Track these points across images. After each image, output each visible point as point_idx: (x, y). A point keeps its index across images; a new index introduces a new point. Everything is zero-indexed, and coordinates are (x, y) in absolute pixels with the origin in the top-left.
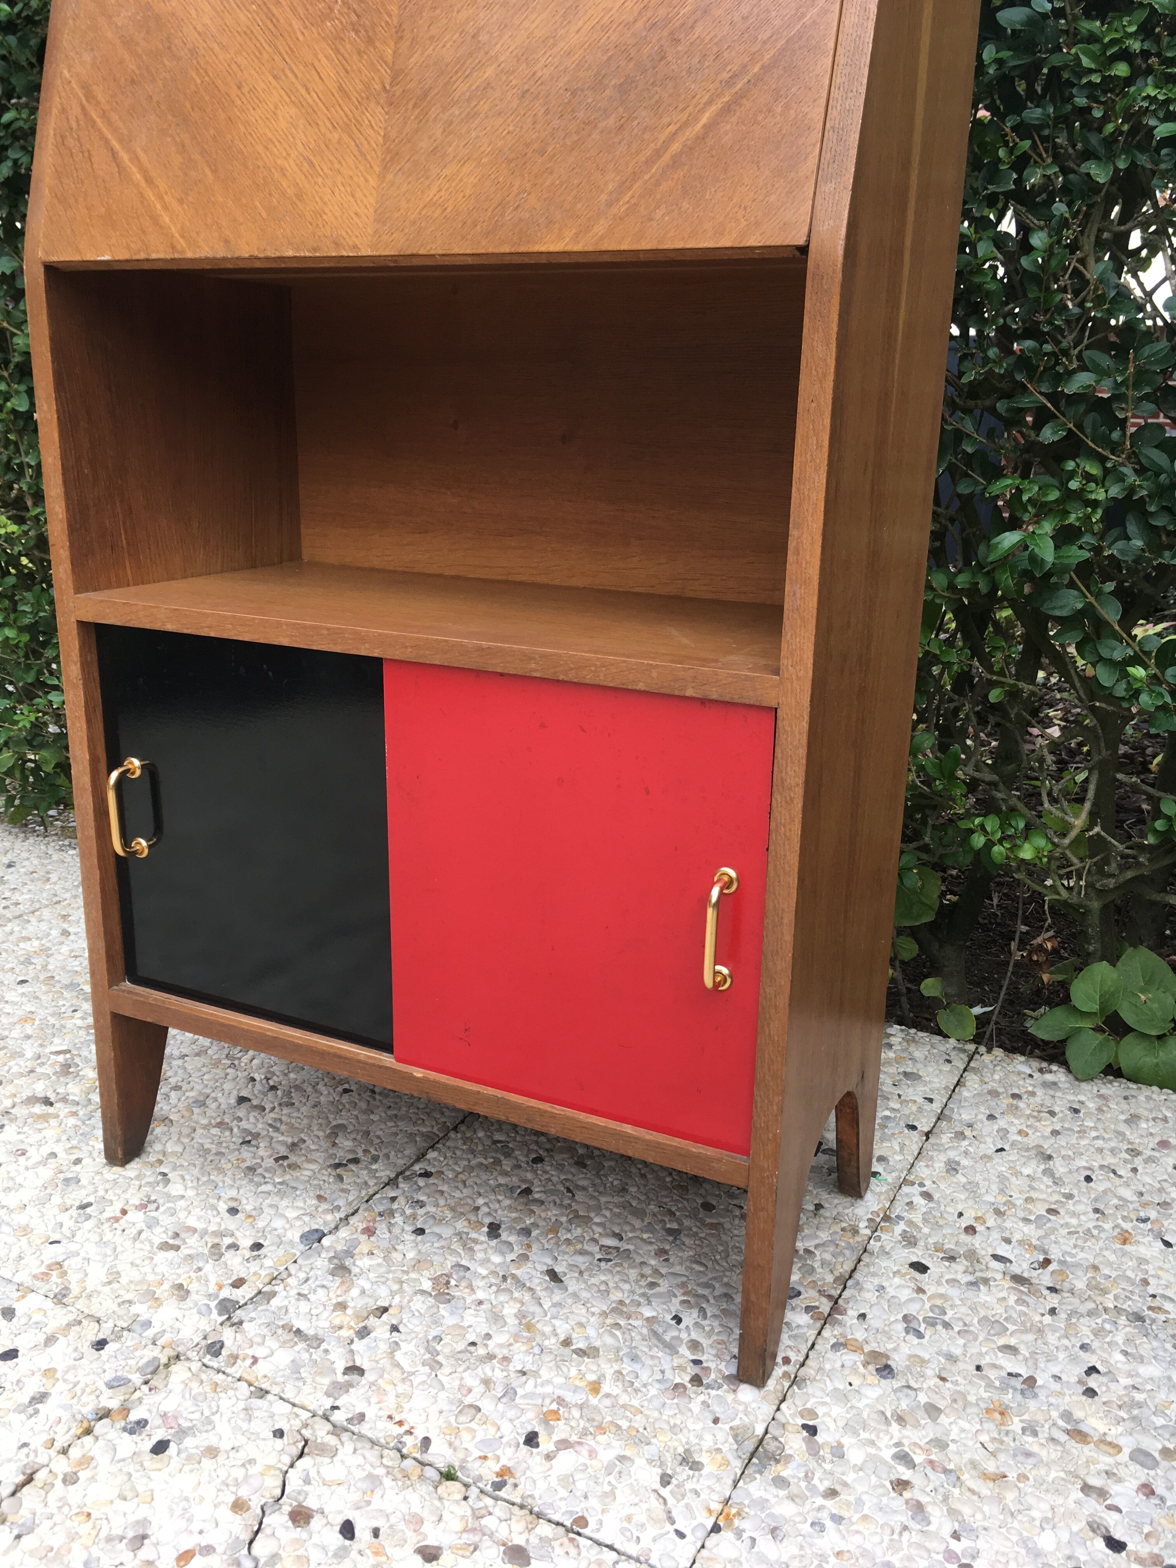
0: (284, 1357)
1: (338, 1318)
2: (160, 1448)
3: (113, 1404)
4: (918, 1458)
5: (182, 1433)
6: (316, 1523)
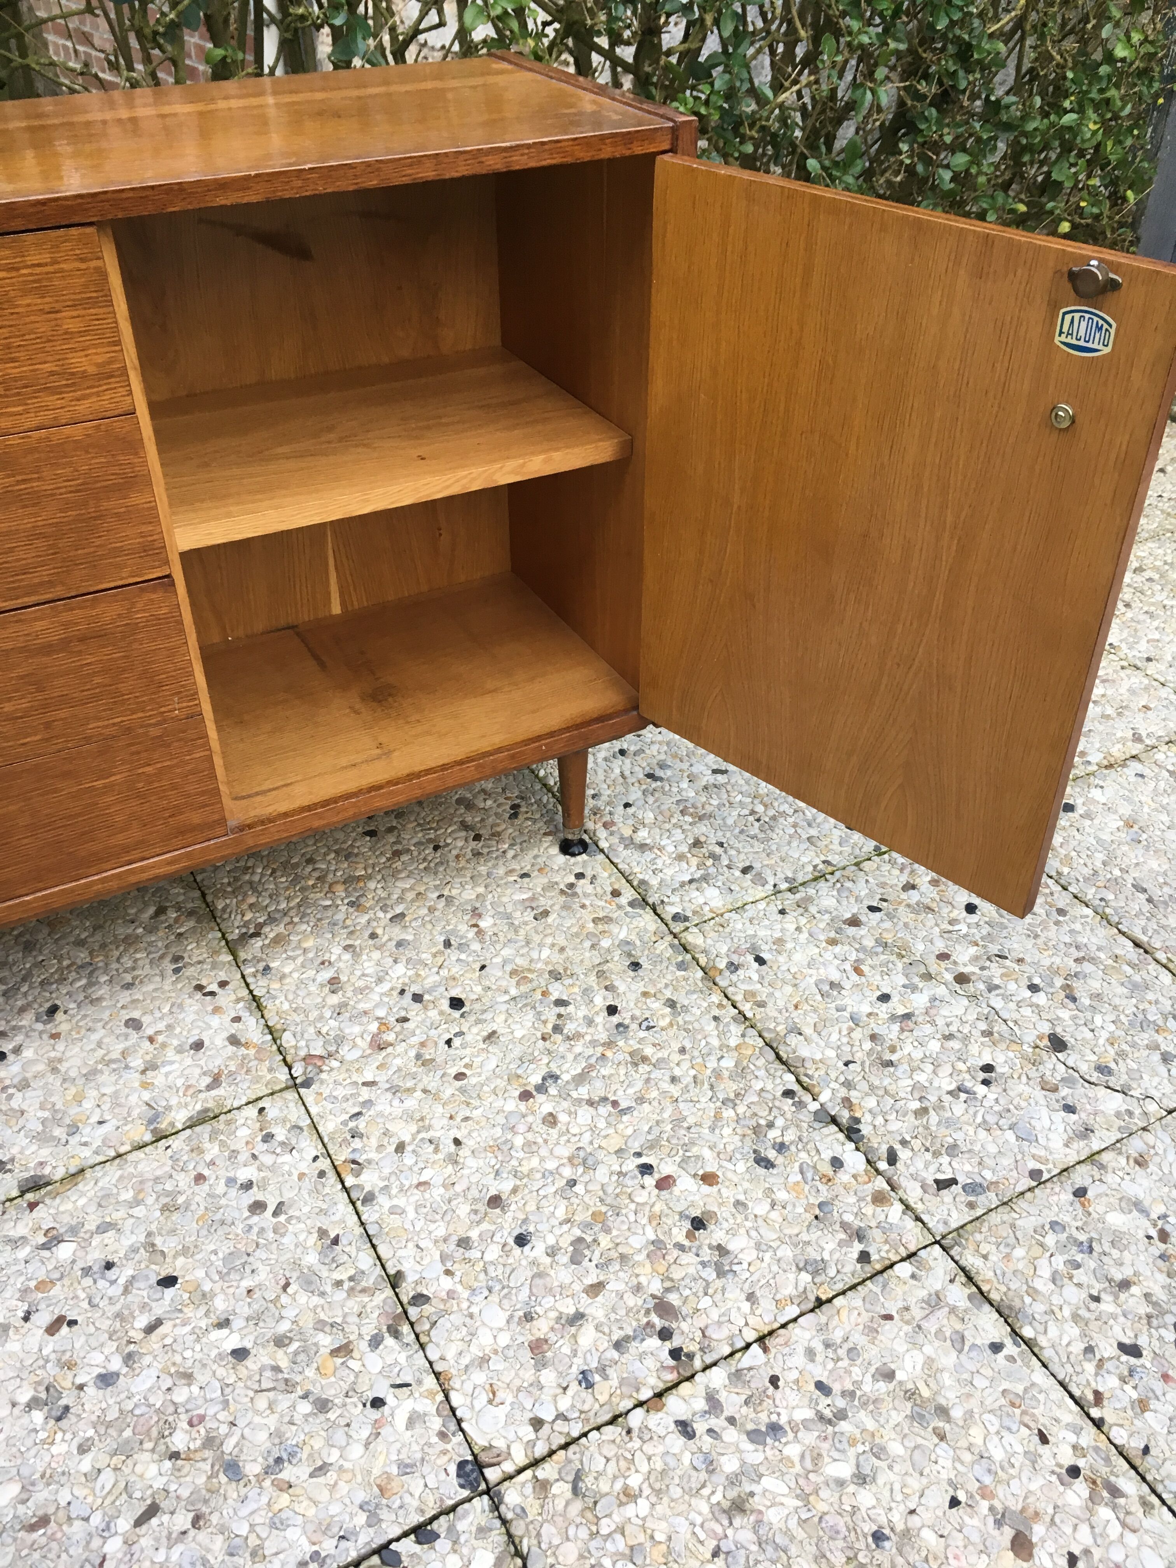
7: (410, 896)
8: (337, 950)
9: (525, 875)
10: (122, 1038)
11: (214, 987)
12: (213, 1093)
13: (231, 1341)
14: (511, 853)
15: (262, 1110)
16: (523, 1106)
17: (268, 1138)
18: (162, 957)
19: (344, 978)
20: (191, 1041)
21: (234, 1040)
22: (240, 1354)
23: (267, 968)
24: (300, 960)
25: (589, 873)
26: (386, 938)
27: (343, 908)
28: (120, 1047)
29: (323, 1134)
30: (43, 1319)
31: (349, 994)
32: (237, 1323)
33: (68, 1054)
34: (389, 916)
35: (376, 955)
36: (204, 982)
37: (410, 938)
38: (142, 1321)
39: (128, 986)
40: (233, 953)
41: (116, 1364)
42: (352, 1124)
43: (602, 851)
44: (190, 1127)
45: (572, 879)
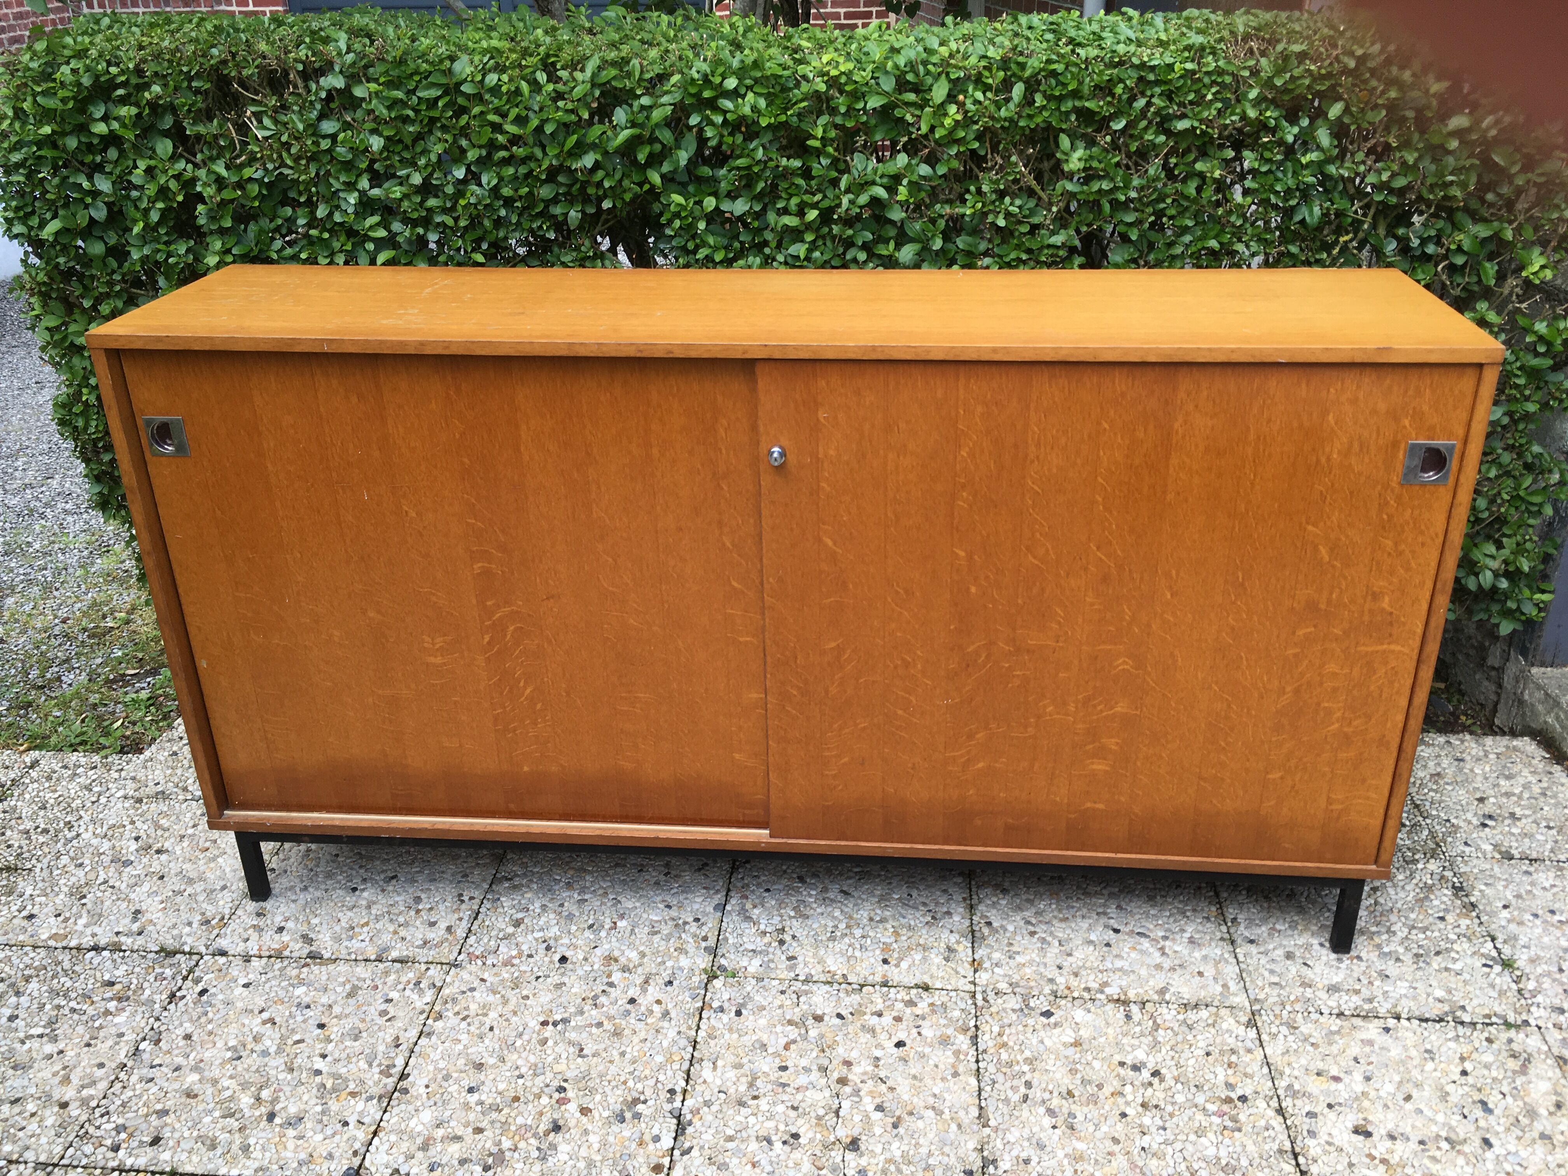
0: (756, 962)
1: (767, 939)
2: (739, 1013)
3: (700, 1004)
4: (1034, 921)
5: (744, 1005)
6: (826, 1018)
13: (319, 1064)
16: (538, 1027)
22: (318, 1072)
30: (265, 1015)
32: (328, 1059)
38: (297, 1037)
41: (272, 1050)
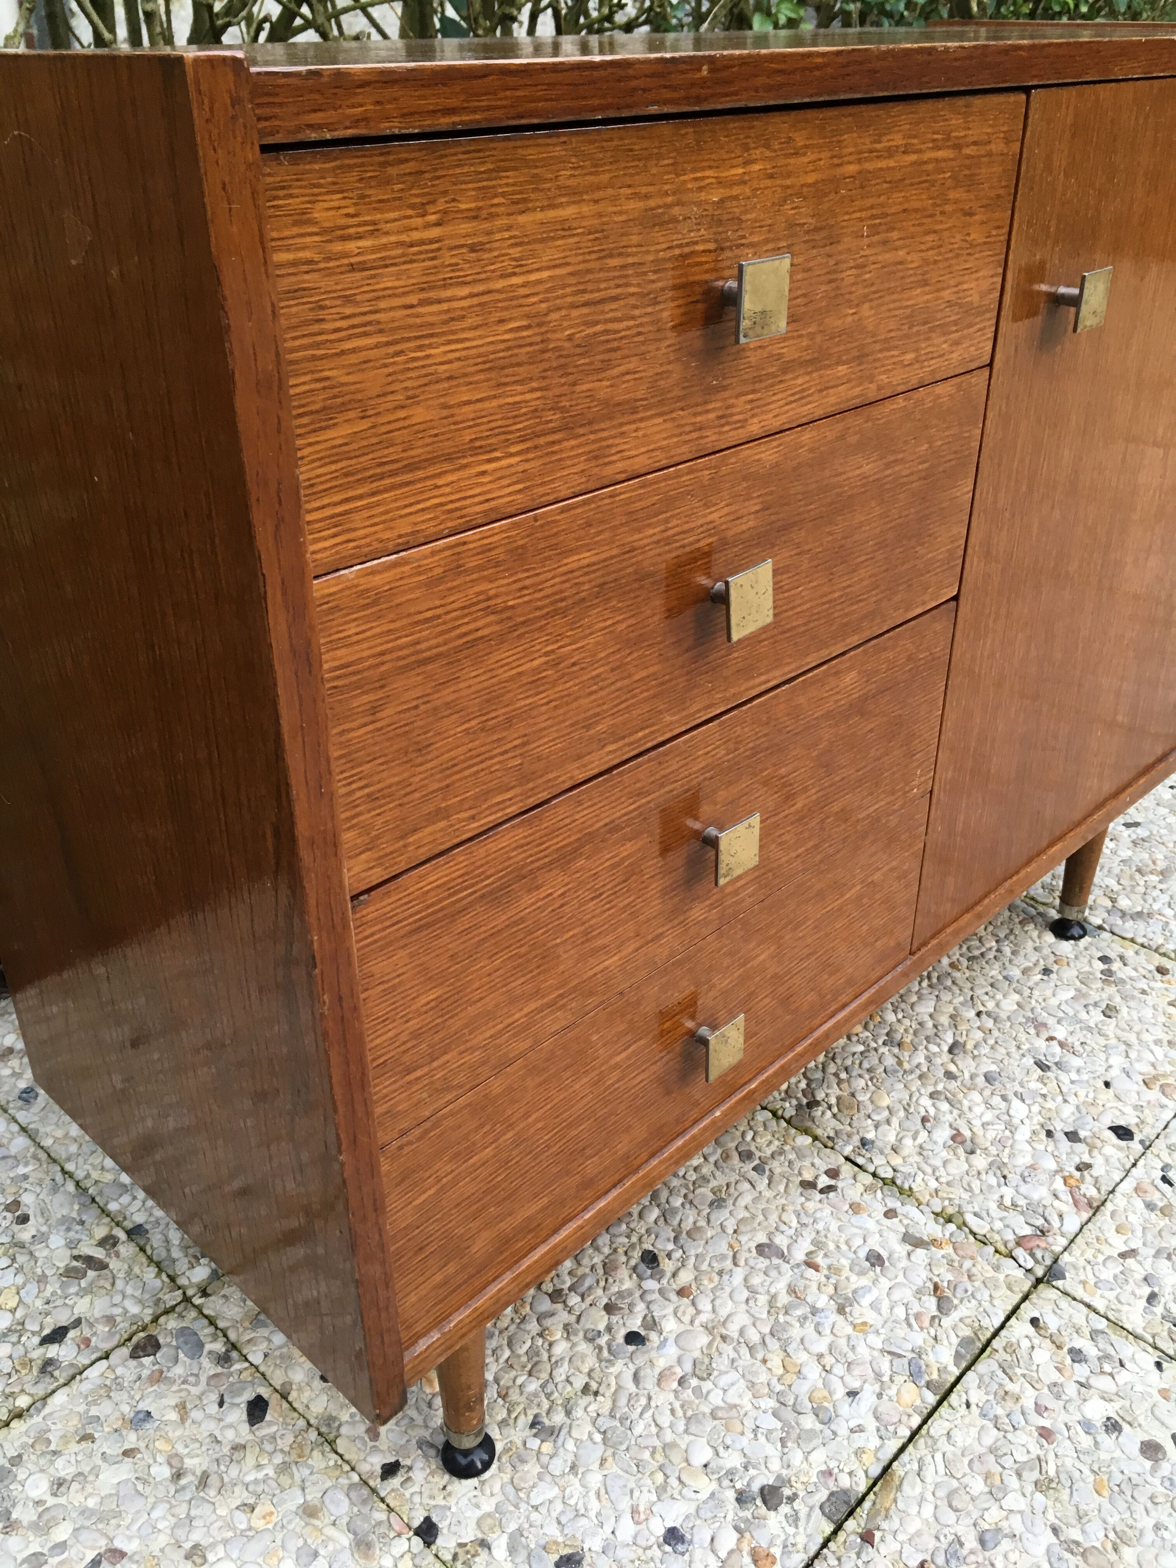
7: (944, 1020)
8: (926, 1102)
9: (1046, 971)
10: (774, 1273)
11: (824, 1181)
12: (955, 1315)
14: (1007, 950)
15: (1034, 1322)
17: (1077, 1355)
18: (726, 1157)
19: (967, 1134)
20: (862, 1254)
21: (914, 1241)
23: (864, 1142)
24: (895, 1122)
25: (1112, 955)
26: (967, 1075)
27: (884, 1050)
28: (780, 1286)
29: (1139, 1331)
31: (993, 1150)
33: (723, 1313)
34: (946, 1048)
35: (975, 1096)
36: (808, 1176)
37: (994, 1068)
39: (718, 1203)
40: (806, 1132)
42: (1159, 1310)
43: (1100, 928)
44: (968, 1368)
45: (1101, 966)
